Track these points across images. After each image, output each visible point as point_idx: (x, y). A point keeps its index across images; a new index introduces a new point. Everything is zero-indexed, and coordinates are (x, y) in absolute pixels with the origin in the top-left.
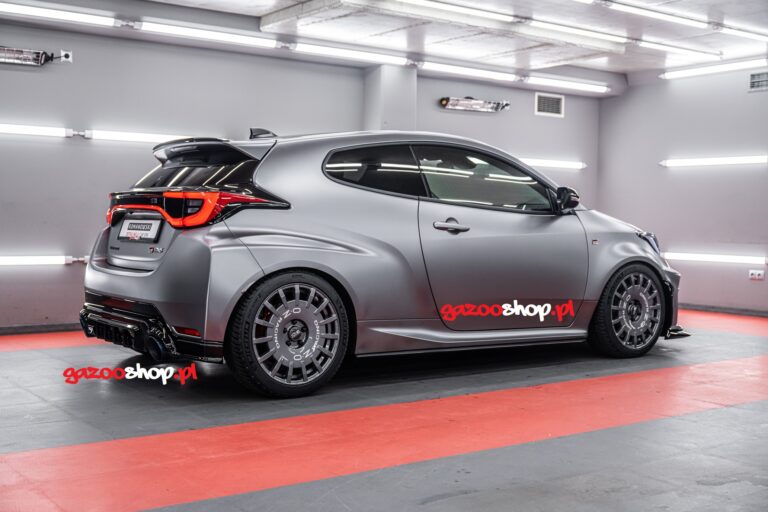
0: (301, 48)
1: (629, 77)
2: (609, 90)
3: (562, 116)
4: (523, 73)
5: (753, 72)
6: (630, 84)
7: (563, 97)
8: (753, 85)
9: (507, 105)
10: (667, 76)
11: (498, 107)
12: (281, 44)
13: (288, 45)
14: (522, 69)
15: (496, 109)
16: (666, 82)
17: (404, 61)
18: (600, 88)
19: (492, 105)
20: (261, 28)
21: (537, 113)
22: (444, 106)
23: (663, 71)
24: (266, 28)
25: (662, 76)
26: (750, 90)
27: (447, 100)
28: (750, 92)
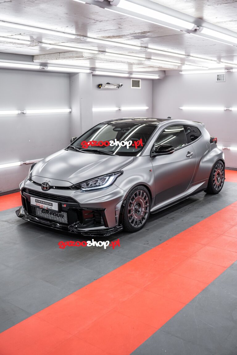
0: (49, 68)
1: (166, 72)
2: (159, 77)
3: (140, 88)
4: (130, 73)
5: (218, 74)
6: (166, 75)
7: (140, 80)
8: (218, 80)
9: (122, 85)
10: (183, 73)
11: (119, 86)
12: (42, 67)
13: (44, 67)
14: (131, 72)
15: (119, 87)
16: (182, 75)
17: (89, 71)
18: (156, 77)
19: (116, 86)
20: (34, 61)
21: (132, 87)
22: (100, 88)
23: (181, 71)
24: (36, 61)
25: (181, 73)
26: (217, 81)
27: (101, 85)
28: (217, 82)
